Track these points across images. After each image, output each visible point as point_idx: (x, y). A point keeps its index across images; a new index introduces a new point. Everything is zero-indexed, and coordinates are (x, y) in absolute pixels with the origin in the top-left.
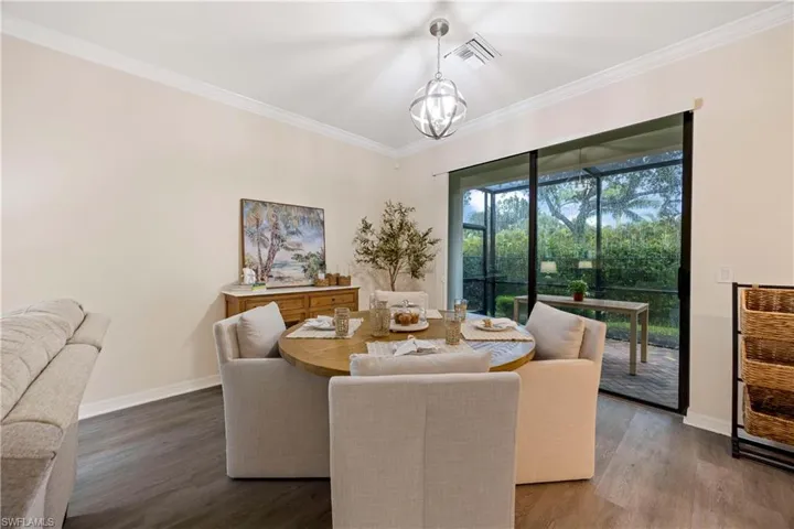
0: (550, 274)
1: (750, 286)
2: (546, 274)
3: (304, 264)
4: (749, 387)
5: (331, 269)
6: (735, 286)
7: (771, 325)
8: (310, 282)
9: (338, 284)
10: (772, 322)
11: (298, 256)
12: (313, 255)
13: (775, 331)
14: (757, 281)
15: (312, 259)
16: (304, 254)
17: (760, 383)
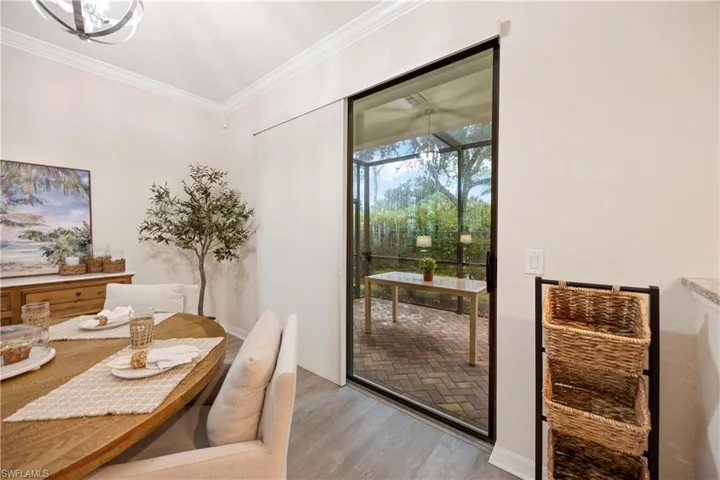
0: (426, 248)
1: (556, 283)
2: (421, 248)
3: (47, 244)
4: (554, 432)
5: (98, 251)
6: (539, 282)
7: (578, 347)
8: (56, 269)
9: (102, 271)
10: (578, 343)
11: (33, 235)
12: (64, 233)
13: (583, 355)
14: (564, 274)
15: (62, 239)
16: (46, 230)
17: (567, 431)
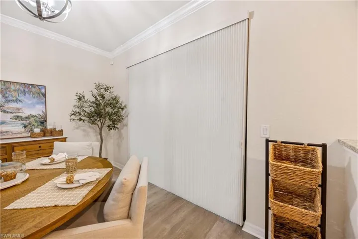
1: (276, 142)
4: (274, 215)
5: (50, 125)
6: (267, 141)
7: (287, 173)
9: (52, 136)
11: (17, 118)
13: (289, 177)
16: (24, 116)
17: (280, 215)
